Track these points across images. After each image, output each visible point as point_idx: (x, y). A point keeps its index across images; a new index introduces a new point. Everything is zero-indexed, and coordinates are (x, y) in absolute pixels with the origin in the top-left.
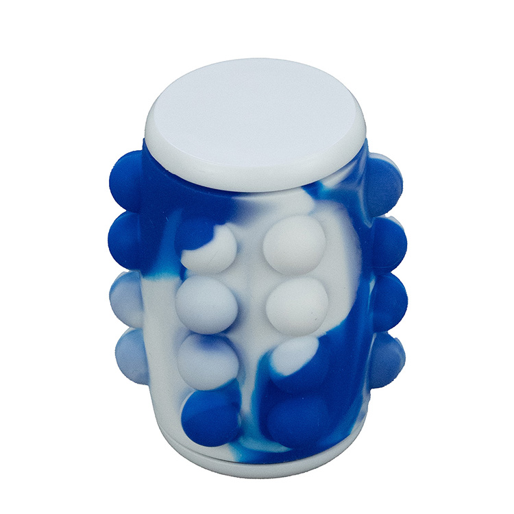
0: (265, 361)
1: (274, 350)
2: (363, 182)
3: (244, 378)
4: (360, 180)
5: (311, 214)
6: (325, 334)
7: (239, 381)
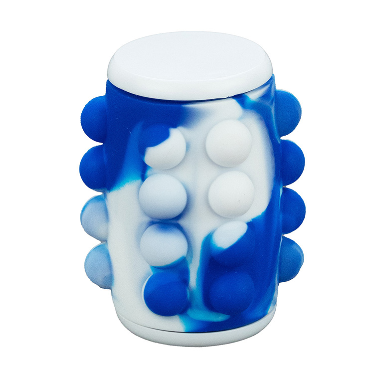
0: (208, 241)
1: (214, 232)
2: (274, 104)
3: (192, 257)
4: (272, 101)
5: (240, 119)
6: (251, 220)
7: (188, 259)
